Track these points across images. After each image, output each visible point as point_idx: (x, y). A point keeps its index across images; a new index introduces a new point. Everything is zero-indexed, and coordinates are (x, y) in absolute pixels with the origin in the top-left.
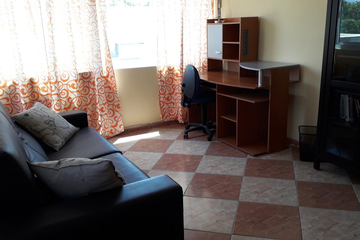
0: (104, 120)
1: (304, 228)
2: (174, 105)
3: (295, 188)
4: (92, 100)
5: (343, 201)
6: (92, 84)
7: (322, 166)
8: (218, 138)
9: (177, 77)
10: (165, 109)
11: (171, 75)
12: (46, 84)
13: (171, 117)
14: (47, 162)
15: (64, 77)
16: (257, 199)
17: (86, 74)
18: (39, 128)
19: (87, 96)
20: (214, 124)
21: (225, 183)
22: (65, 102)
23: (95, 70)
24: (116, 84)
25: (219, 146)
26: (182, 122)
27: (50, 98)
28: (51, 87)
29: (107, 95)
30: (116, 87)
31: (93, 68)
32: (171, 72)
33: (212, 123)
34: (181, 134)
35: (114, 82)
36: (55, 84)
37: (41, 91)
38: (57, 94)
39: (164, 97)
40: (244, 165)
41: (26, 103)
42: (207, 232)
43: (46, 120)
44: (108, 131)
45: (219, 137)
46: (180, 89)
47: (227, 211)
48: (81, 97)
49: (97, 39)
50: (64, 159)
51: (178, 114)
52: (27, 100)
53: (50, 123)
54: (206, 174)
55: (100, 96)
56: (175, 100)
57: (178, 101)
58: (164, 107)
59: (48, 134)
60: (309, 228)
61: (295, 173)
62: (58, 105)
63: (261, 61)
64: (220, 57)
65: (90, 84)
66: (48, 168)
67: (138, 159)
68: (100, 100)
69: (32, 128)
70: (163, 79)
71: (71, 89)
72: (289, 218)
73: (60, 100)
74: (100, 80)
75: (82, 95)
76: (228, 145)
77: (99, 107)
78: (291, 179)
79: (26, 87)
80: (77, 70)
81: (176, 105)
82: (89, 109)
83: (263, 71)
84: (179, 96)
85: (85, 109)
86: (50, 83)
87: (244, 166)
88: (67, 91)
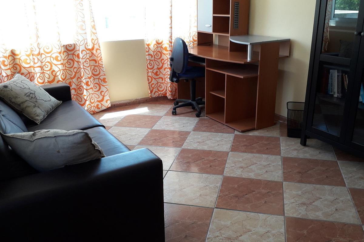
0: (90, 94)
1: (287, 202)
2: (162, 80)
3: (280, 163)
4: (77, 74)
5: (327, 177)
6: (77, 57)
7: (308, 142)
8: (206, 114)
9: (166, 51)
10: (153, 84)
11: (159, 49)
12: (28, 56)
13: (159, 93)
14: (21, 133)
15: (47, 49)
16: (241, 174)
17: (70, 46)
18: (19, 100)
19: (72, 69)
20: (203, 100)
21: (211, 158)
22: (49, 75)
23: (79, 42)
24: (102, 57)
25: (207, 122)
26: (170, 98)
27: (33, 71)
28: (34, 59)
29: (92, 68)
30: (101, 60)
31: (78, 40)
32: (160, 45)
33: (201, 99)
34: (169, 110)
35: (99, 55)
36: (38, 56)
37: (23, 63)
38: (40, 67)
39: (152, 72)
40: (230, 140)
41: (8, 76)
42: (190, 206)
43: (27, 92)
44: (94, 106)
45: (208, 113)
46: (169, 64)
47: (211, 186)
48: (65, 70)
49: (81, 10)
50: (40, 130)
51: (166, 90)
52: (9, 72)
53: (31, 95)
54: (192, 149)
55: (85, 69)
56: (164, 75)
57: (167, 76)
58: (152, 83)
59: (29, 107)
60: (292, 203)
61: (281, 149)
62: (41, 78)
63: (252, 35)
64: (210, 30)
65: (74, 56)
66: (22, 139)
67: (124, 135)
68: (86, 74)
69: (12, 100)
70: (152, 53)
71: (55, 62)
72: (273, 192)
73: (44, 73)
74: (84, 53)
75: (66, 68)
76: (217, 121)
77: (84, 81)
78: (276, 155)
79: (7, 59)
80: (60, 42)
81: (165, 80)
82: (74, 83)
83: (252, 45)
84: (168, 71)
85: (70, 83)
86: (33, 55)
87: (231, 142)
88: (51, 63)
